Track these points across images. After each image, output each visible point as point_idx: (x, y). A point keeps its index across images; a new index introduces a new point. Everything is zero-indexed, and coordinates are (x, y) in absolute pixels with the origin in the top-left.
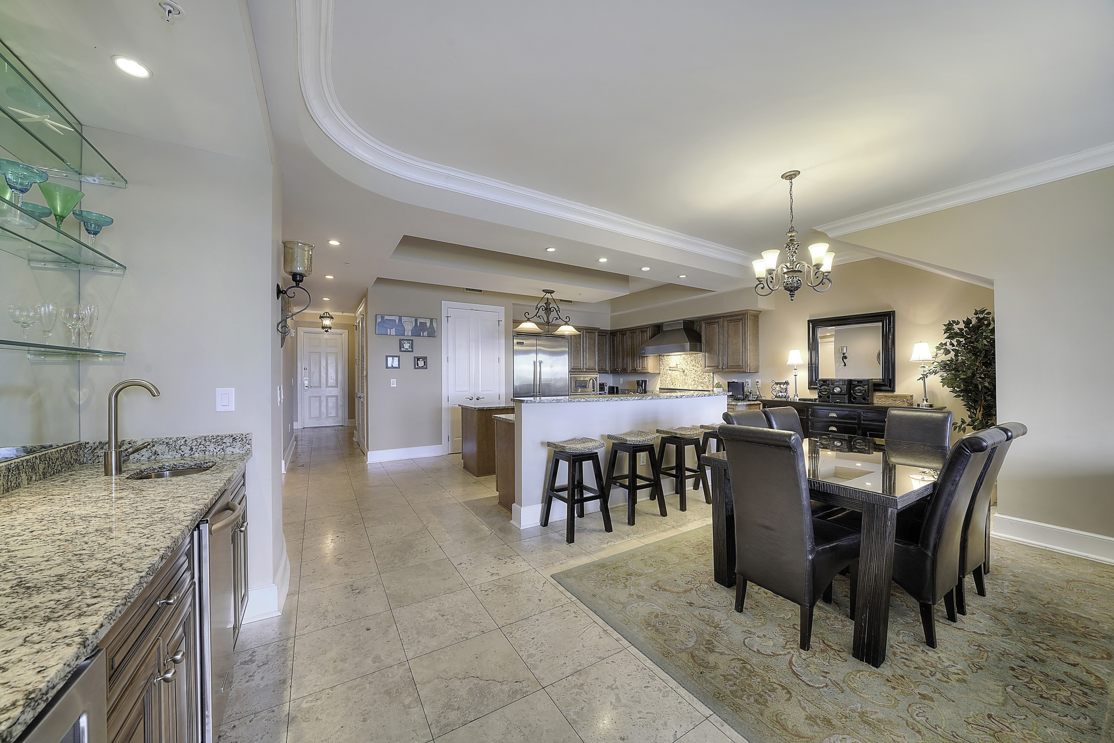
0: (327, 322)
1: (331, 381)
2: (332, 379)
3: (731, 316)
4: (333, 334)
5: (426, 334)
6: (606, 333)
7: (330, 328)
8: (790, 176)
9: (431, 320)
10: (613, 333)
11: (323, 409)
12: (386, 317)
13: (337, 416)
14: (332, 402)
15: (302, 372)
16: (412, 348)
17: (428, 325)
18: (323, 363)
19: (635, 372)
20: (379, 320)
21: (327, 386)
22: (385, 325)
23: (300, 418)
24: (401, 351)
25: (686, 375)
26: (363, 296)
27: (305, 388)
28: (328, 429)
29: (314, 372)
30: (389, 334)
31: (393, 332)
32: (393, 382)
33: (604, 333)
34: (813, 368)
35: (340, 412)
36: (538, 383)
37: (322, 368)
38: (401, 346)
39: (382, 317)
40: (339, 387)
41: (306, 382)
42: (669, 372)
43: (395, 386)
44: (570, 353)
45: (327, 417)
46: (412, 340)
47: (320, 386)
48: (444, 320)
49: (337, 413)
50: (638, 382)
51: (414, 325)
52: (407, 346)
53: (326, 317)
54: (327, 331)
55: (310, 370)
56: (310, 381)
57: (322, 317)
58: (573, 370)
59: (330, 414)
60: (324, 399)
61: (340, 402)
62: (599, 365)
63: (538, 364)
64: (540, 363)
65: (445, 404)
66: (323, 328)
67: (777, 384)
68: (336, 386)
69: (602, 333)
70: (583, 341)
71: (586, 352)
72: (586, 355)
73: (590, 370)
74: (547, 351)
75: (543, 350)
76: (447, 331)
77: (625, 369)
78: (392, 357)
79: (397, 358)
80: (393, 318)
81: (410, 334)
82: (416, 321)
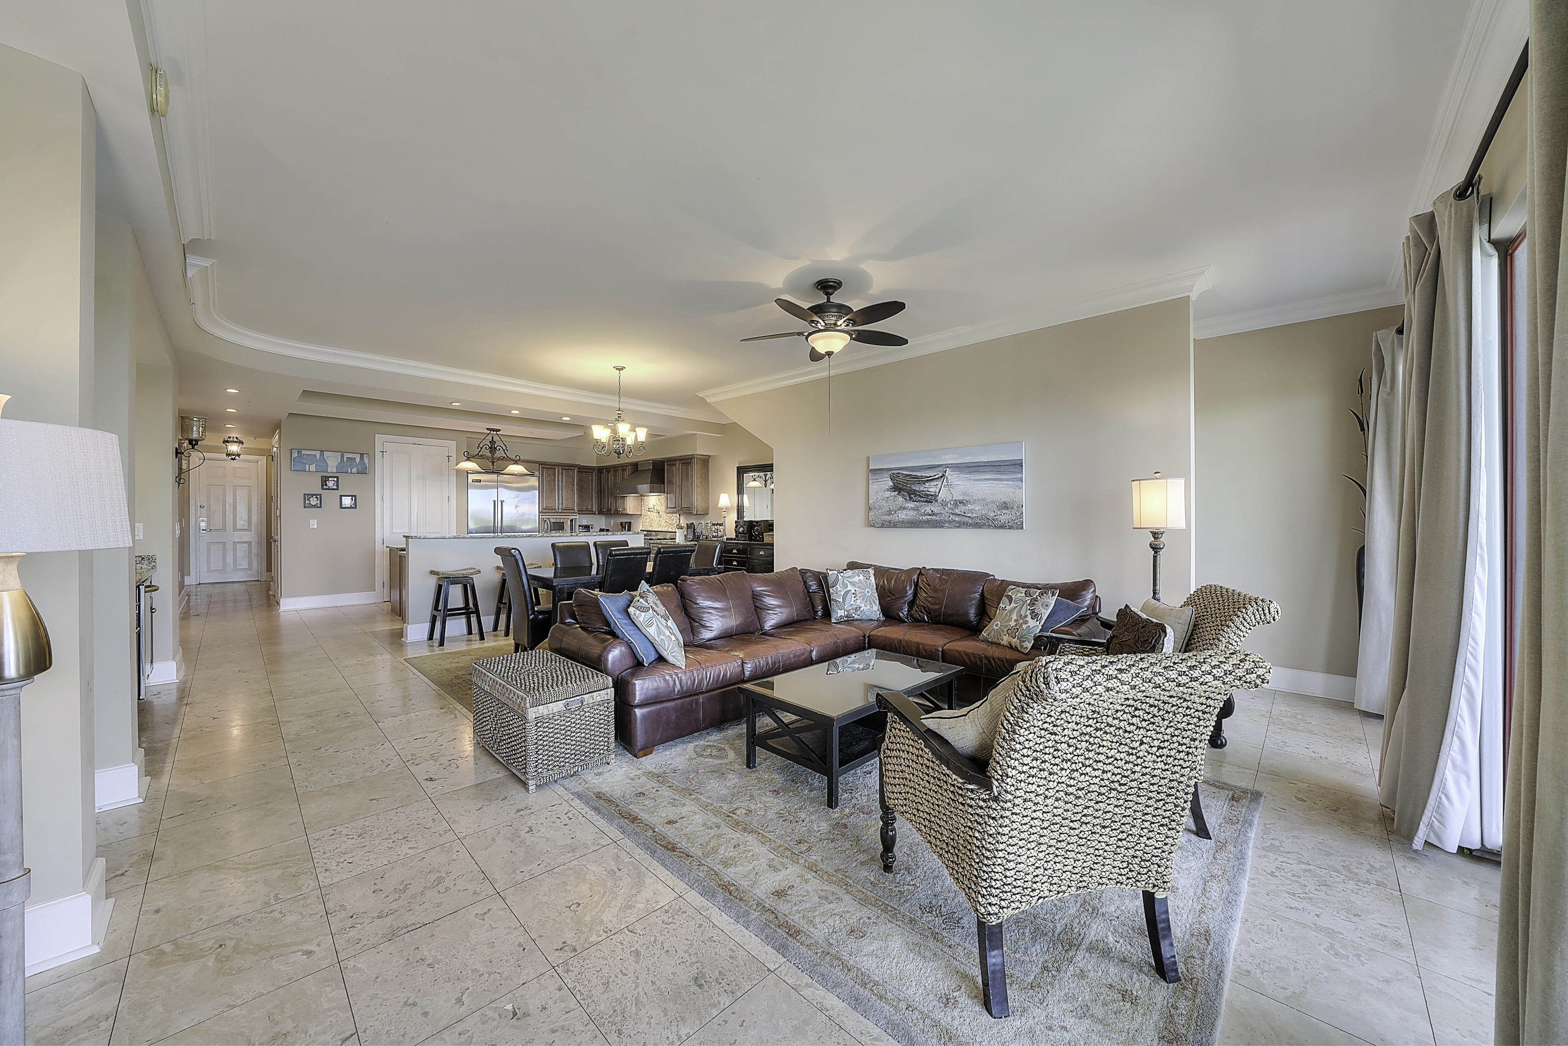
0: (234, 448)
1: (241, 523)
2: (242, 520)
3: (684, 459)
4: (245, 461)
5: (354, 470)
6: (589, 470)
7: (239, 455)
8: (620, 369)
9: (362, 455)
10: (600, 470)
11: (230, 559)
12: (304, 452)
13: (250, 568)
14: (242, 550)
15: (196, 511)
16: (337, 486)
17: (358, 460)
18: (229, 499)
19: (617, 513)
20: (295, 455)
21: (235, 529)
22: (304, 461)
23: (194, 571)
24: (323, 489)
25: (660, 517)
26: (277, 426)
27: (202, 531)
28: (236, 585)
29: (216, 511)
30: (307, 470)
31: (313, 468)
32: (314, 524)
33: (586, 469)
34: (740, 510)
35: (255, 565)
36: (499, 525)
37: (227, 505)
38: (323, 484)
39: (299, 452)
40: (253, 530)
41: (203, 525)
42: (649, 513)
43: (315, 527)
44: (541, 489)
45: (235, 569)
46: (337, 478)
47: (224, 529)
48: (378, 455)
49: (250, 564)
50: (622, 523)
51: (339, 460)
52: (330, 483)
53: (233, 442)
54: (233, 459)
55: (209, 508)
56: (208, 523)
57: (227, 442)
58: (543, 511)
59: (240, 565)
60: (230, 546)
61: (254, 551)
62: (578, 505)
63: (500, 503)
64: (502, 502)
65: (378, 547)
66: (228, 455)
67: (714, 525)
68: (249, 529)
69: (583, 470)
70: (558, 479)
71: (562, 490)
72: (562, 494)
73: (567, 510)
74: (511, 489)
75: (506, 487)
76: (382, 468)
77: (609, 510)
78: (312, 495)
79: (319, 497)
80: (313, 453)
81: (334, 470)
82: (342, 456)
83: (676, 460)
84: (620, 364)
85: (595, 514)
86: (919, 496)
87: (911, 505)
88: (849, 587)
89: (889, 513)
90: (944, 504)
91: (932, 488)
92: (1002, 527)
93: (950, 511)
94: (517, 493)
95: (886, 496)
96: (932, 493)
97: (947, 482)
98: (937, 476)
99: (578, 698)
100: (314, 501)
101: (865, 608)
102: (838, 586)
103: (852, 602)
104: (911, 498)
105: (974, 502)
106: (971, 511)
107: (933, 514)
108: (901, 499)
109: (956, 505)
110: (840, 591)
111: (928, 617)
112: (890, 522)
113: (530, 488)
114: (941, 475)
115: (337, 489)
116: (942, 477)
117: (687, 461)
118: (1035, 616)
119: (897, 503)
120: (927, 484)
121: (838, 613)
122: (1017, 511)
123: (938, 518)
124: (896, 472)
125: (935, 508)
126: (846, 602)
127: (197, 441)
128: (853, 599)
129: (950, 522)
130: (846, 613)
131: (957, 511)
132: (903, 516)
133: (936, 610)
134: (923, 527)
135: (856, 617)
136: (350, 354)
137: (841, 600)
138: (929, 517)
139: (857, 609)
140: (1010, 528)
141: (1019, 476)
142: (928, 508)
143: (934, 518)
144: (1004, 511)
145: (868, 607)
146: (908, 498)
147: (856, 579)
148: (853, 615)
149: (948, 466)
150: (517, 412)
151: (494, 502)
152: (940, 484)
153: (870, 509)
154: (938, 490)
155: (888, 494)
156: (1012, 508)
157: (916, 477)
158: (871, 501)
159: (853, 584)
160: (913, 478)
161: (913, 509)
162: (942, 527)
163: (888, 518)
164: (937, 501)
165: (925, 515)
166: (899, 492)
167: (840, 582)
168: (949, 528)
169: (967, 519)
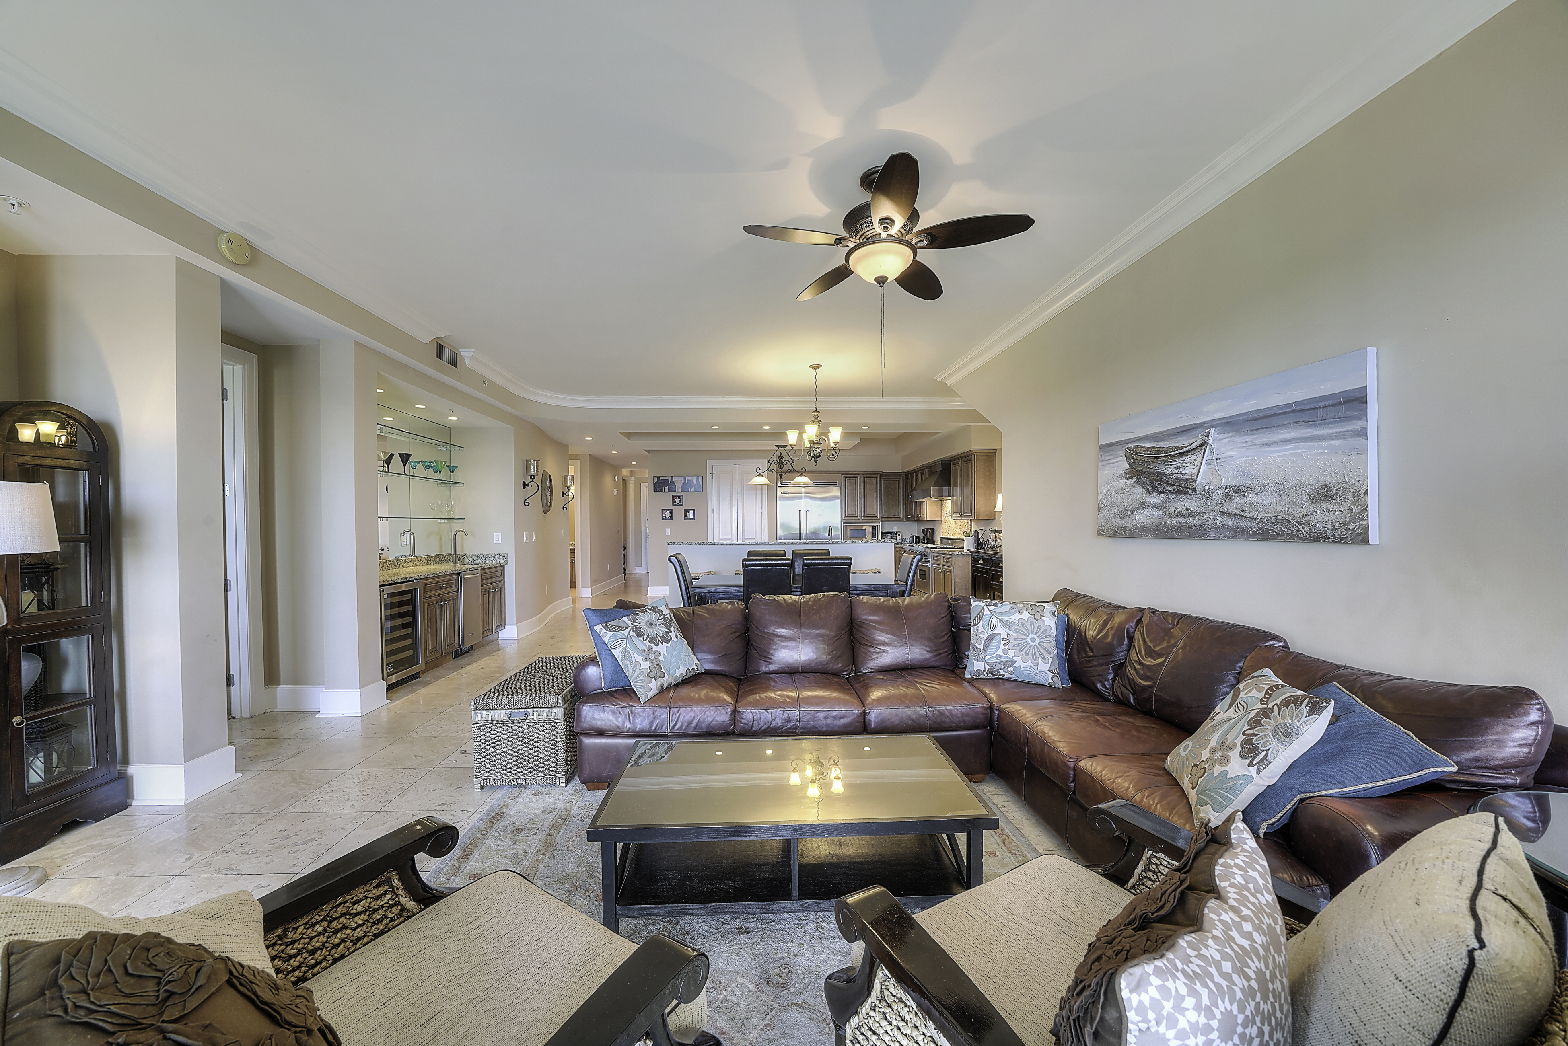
3: (965, 457)
5: (693, 490)
6: (899, 475)
8: (816, 367)
10: (907, 475)
12: (660, 477)
16: (683, 502)
17: (695, 481)
19: (920, 519)
20: (655, 479)
22: (661, 484)
24: (674, 505)
25: (955, 523)
30: (663, 490)
31: (666, 489)
32: (668, 532)
33: (896, 475)
36: (805, 532)
38: (674, 501)
39: (657, 477)
42: (944, 519)
43: (669, 534)
44: (843, 498)
46: (682, 496)
48: (709, 476)
50: (923, 530)
51: (683, 483)
52: (678, 500)
58: (845, 518)
62: (881, 512)
63: (805, 512)
64: (807, 511)
69: (885, 477)
70: (861, 487)
71: (864, 498)
72: (864, 501)
73: (870, 518)
74: (815, 498)
75: (810, 498)
76: (712, 485)
77: (913, 516)
78: (667, 510)
79: (671, 511)
80: (666, 478)
81: (680, 490)
82: (685, 480)
83: (959, 458)
84: (815, 362)
85: (903, 520)
86: (1167, 482)
87: (1154, 499)
88: (999, 629)
89: (1124, 514)
90: (1207, 495)
91: (1186, 467)
92: (1319, 538)
93: (1218, 508)
94: (819, 502)
95: (1119, 486)
96: (1188, 477)
97: (1212, 453)
98: (1194, 446)
99: (522, 710)
100: (667, 514)
101: (1023, 665)
102: (980, 625)
103: (1000, 652)
104: (1154, 487)
105: (1263, 488)
106: (1256, 506)
107: (1189, 514)
108: (1139, 490)
109: (1227, 497)
110: (982, 633)
111: (1134, 699)
112: (1125, 528)
113: (834, 498)
114: (1200, 442)
115: (682, 505)
116: (1201, 445)
117: (967, 458)
118: (1251, 751)
119: (1135, 496)
120: (1179, 461)
121: (976, 666)
122: (1354, 503)
123: (1196, 522)
124: (1134, 445)
125: (1191, 503)
126: (989, 651)
127: (534, 476)
128: (1002, 647)
129: (1217, 528)
130: (987, 667)
131: (1230, 508)
132: (1142, 518)
133: (1145, 688)
134: (1172, 537)
135: (1007, 675)
136: (650, 399)
137: (981, 647)
138: (1182, 520)
139: (1007, 664)
140: (1339, 540)
141: (1358, 425)
142: (1181, 504)
143: (1190, 520)
144: (1324, 506)
145: (1030, 663)
146: (1150, 488)
147: (1015, 617)
148: (1002, 672)
149: (1212, 424)
150: (768, 428)
151: (800, 511)
152: (1199, 459)
153: (1099, 508)
154: (1195, 471)
155: (1123, 482)
156: (1342, 498)
157: (1161, 450)
158: (1100, 496)
159: (1007, 624)
160: (1158, 452)
161: (1158, 506)
162: (1203, 537)
163: (1121, 522)
164: (1194, 490)
165: (1176, 516)
166: (1138, 478)
167: (985, 619)
168: (1215, 539)
169: (1248, 523)
